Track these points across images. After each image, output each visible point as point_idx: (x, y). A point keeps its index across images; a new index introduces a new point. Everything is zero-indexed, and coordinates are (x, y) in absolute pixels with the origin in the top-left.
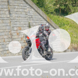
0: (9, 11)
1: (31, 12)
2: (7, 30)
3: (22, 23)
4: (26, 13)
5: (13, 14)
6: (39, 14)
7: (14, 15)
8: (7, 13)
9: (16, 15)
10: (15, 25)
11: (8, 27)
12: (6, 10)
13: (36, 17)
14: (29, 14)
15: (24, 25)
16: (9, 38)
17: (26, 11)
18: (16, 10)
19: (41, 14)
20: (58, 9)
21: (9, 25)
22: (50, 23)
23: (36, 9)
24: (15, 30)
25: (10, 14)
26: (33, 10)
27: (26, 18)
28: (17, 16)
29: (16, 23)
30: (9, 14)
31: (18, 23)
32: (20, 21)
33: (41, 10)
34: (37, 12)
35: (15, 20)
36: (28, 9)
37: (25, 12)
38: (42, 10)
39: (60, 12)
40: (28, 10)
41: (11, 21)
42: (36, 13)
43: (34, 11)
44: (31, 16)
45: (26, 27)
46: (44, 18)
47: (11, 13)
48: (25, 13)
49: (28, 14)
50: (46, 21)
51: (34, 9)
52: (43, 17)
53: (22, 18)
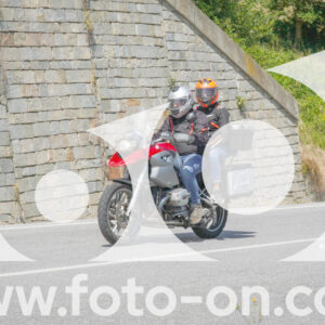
0: (90, 34)
1: (177, 37)
2: (81, 114)
3: (142, 82)
4: (159, 42)
5: (106, 48)
6: (214, 46)
7: (108, 51)
8: (82, 40)
9: (120, 52)
10: (113, 93)
11: (85, 101)
12: (75, 28)
13: (200, 56)
14: (169, 46)
15: (152, 93)
16: (91, 143)
17: (158, 33)
18: (115, 29)
19: (221, 44)
20: (287, 23)
21: (89, 92)
22: (258, 81)
23: (199, 25)
24: (113, 110)
25: (92, 45)
26: (185, 28)
27: (159, 63)
28: (120, 54)
29: (117, 82)
30: (90, 46)
31: (126, 82)
32: (135, 73)
33: (219, 29)
34: (202, 36)
35: (116, 72)
36: (166, 24)
37: (155, 37)
38: (224, 28)
39: (299, 34)
40: (167, 30)
41: (99, 74)
42: (200, 39)
43: (192, 32)
44: (178, 54)
45: (160, 100)
46: (231, 62)
47: (98, 40)
48: (152, 42)
49: (164, 43)
50: (242, 72)
51: (192, 26)
52: (228, 58)
53: (144, 63)
